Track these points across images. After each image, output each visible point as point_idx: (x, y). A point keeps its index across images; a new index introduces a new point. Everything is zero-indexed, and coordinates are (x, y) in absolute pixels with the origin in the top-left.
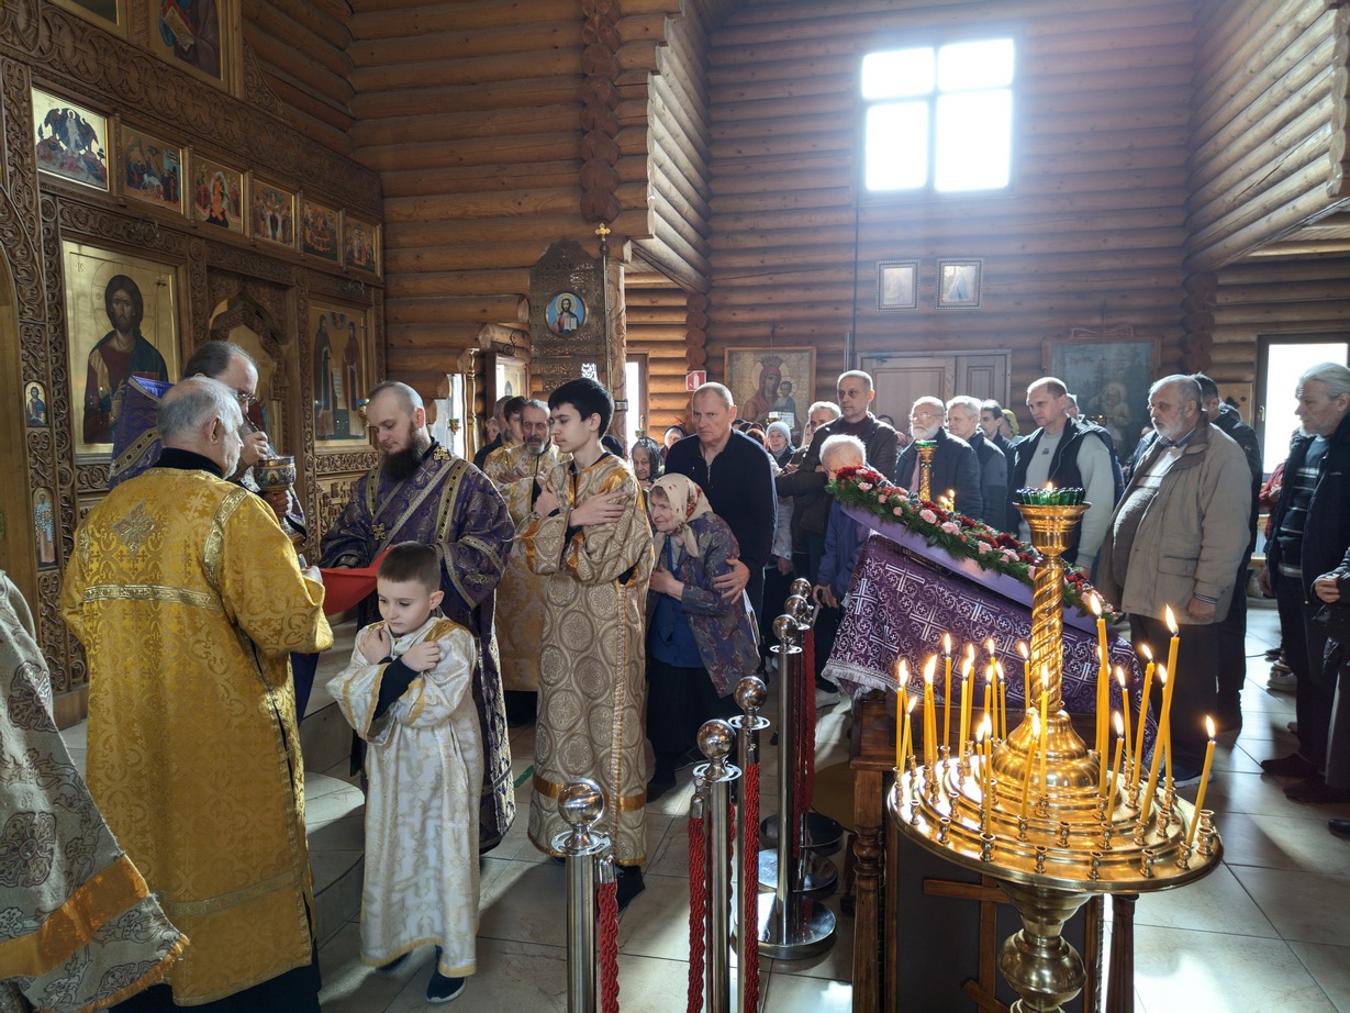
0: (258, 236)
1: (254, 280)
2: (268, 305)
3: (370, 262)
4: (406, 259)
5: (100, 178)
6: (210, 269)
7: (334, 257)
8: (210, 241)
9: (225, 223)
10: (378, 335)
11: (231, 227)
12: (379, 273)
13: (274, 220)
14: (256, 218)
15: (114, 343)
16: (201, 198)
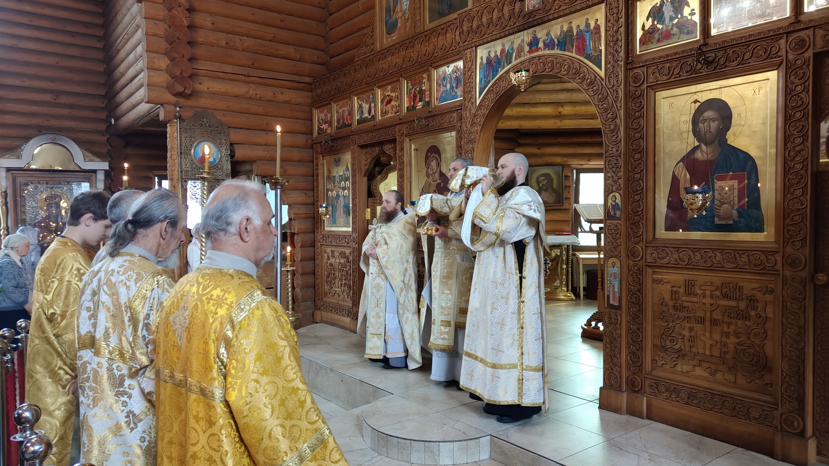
5: (690, 32)
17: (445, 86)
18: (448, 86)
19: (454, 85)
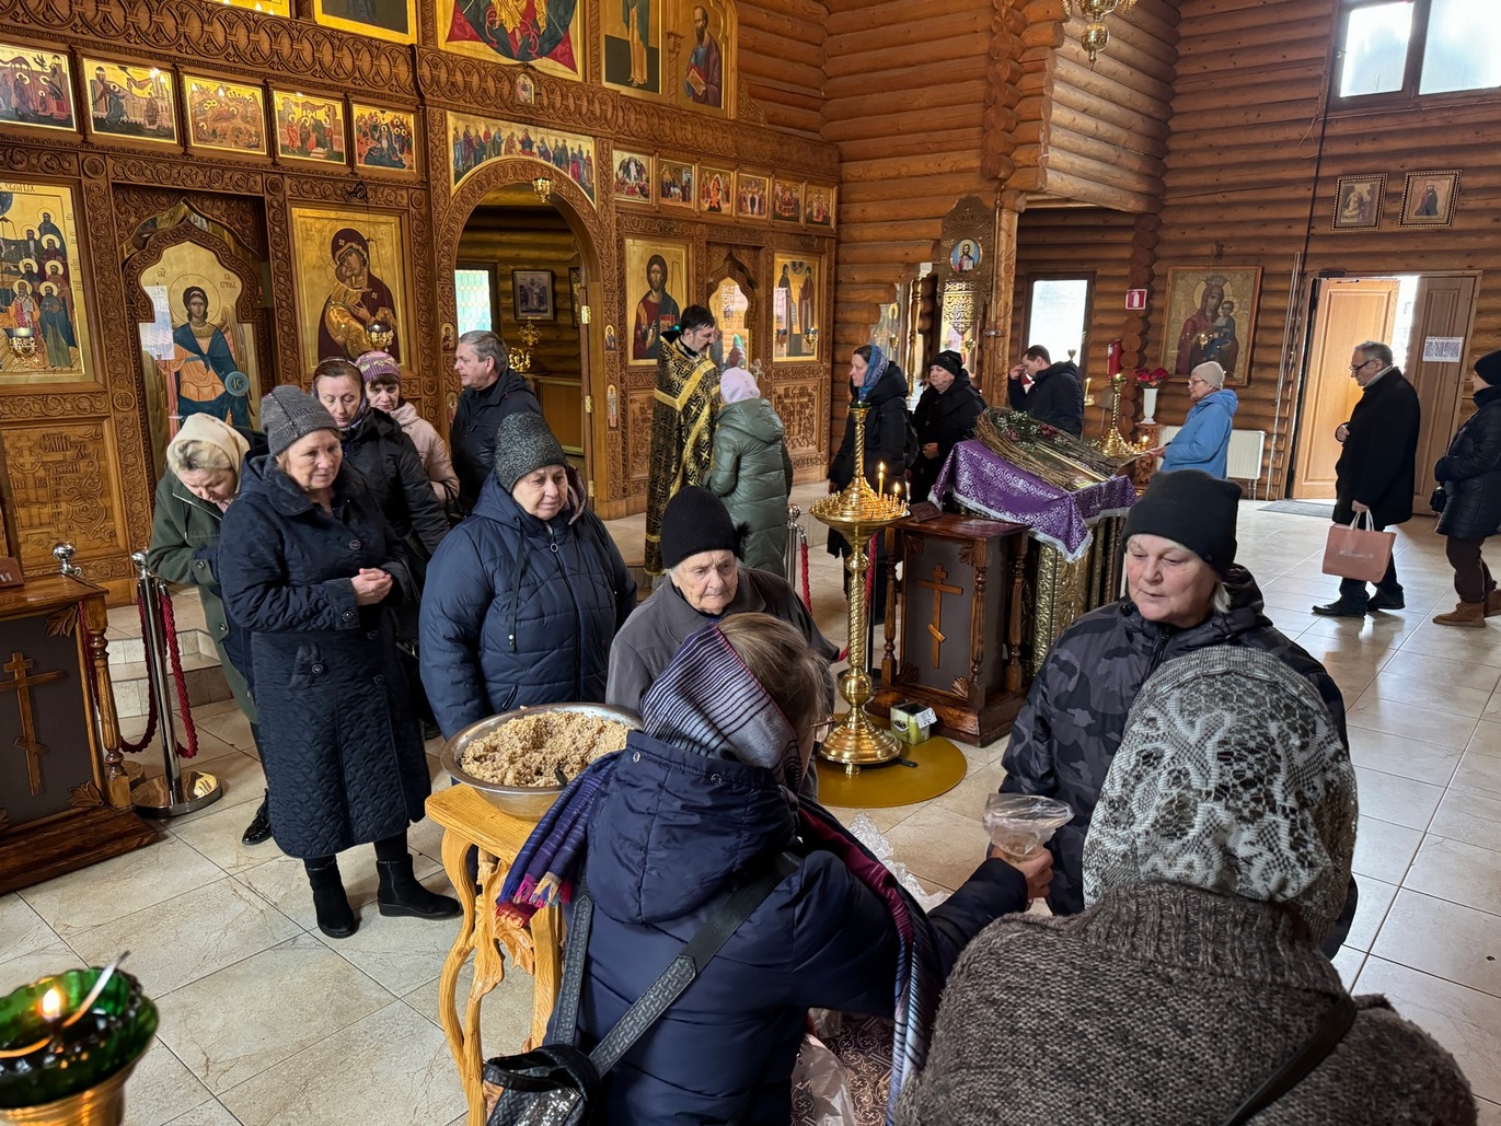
0: (741, 214)
1: (737, 246)
2: (746, 263)
3: (826, 220)
4: (855, 211)
5: (647, 196)
6: (708, 243)
7: (797, 219)
8: (708, 224)
9: (719, 209)
10: (829, 275)
11: (723, 212)
12: (833, 225)
13: (753, 200)
14: (741, 200)
15: (651, 298)
16: (705, 194)
17: (379, 140)
18: (385, 143)
19: (397, 146)
